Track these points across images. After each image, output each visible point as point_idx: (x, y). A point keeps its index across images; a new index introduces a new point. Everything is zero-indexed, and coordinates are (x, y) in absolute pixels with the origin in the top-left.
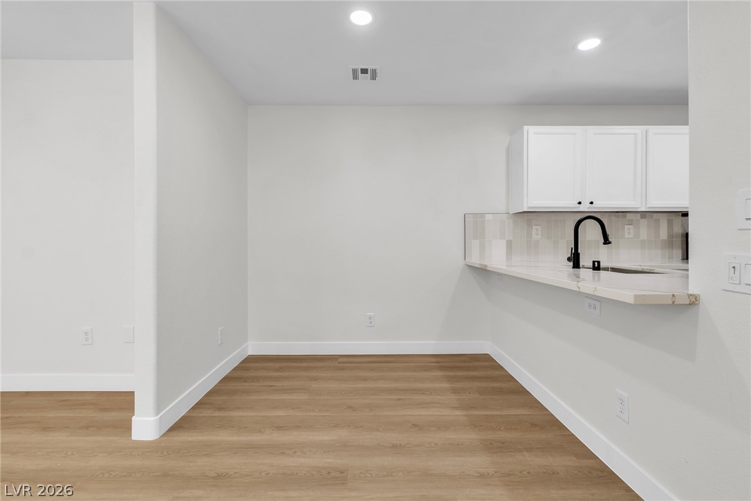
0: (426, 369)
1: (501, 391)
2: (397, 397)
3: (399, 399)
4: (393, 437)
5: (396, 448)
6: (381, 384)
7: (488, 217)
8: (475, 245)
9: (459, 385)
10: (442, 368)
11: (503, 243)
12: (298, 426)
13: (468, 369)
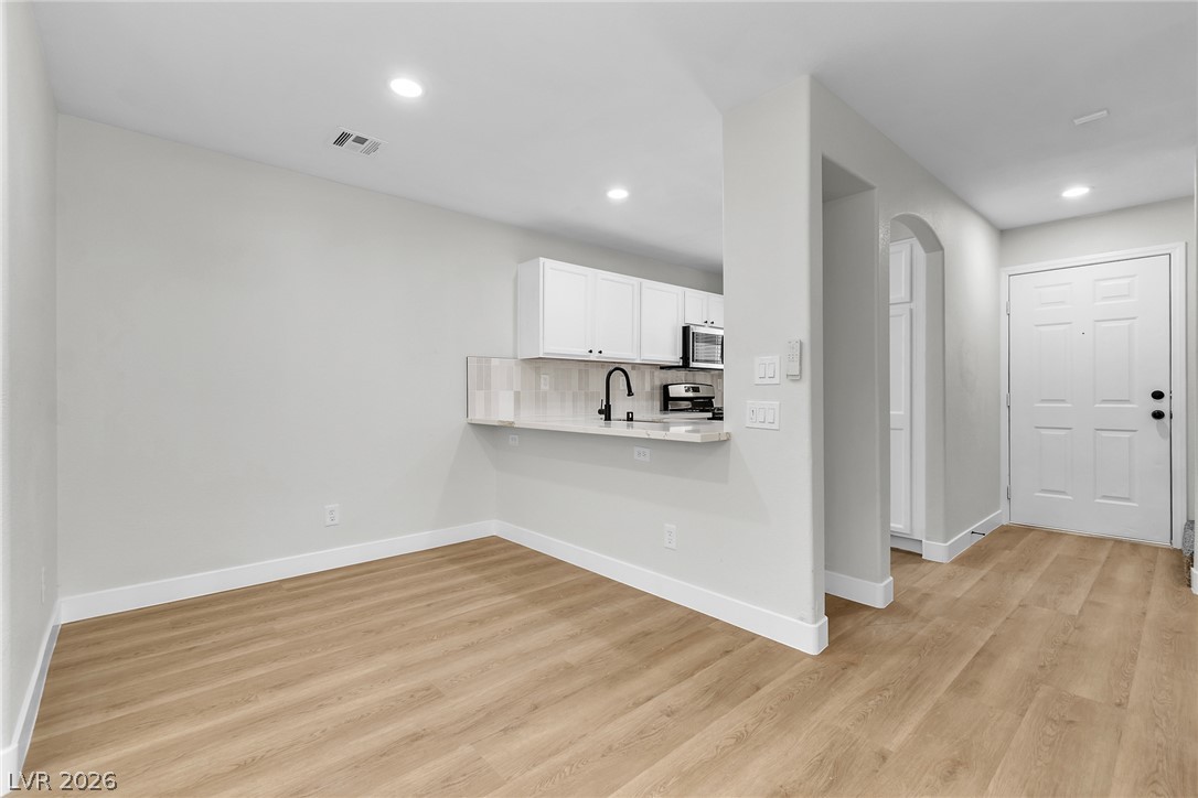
0: (435, 567)
1: (536, 567)
2: (424, 604)
3: (429, 605)
4: (457, 640)
5: (469, 648)
6: (386, 597)
7: (495, 362)
8: (478, 398)
9: (487, 573)
10: (453, 561)
11: (511, 394)
12: (310, 675)
13: (485, 555)
